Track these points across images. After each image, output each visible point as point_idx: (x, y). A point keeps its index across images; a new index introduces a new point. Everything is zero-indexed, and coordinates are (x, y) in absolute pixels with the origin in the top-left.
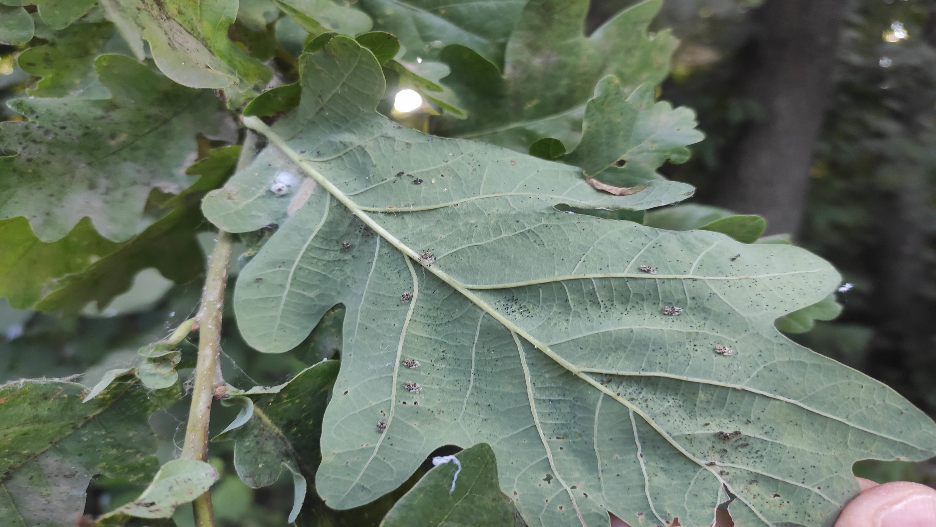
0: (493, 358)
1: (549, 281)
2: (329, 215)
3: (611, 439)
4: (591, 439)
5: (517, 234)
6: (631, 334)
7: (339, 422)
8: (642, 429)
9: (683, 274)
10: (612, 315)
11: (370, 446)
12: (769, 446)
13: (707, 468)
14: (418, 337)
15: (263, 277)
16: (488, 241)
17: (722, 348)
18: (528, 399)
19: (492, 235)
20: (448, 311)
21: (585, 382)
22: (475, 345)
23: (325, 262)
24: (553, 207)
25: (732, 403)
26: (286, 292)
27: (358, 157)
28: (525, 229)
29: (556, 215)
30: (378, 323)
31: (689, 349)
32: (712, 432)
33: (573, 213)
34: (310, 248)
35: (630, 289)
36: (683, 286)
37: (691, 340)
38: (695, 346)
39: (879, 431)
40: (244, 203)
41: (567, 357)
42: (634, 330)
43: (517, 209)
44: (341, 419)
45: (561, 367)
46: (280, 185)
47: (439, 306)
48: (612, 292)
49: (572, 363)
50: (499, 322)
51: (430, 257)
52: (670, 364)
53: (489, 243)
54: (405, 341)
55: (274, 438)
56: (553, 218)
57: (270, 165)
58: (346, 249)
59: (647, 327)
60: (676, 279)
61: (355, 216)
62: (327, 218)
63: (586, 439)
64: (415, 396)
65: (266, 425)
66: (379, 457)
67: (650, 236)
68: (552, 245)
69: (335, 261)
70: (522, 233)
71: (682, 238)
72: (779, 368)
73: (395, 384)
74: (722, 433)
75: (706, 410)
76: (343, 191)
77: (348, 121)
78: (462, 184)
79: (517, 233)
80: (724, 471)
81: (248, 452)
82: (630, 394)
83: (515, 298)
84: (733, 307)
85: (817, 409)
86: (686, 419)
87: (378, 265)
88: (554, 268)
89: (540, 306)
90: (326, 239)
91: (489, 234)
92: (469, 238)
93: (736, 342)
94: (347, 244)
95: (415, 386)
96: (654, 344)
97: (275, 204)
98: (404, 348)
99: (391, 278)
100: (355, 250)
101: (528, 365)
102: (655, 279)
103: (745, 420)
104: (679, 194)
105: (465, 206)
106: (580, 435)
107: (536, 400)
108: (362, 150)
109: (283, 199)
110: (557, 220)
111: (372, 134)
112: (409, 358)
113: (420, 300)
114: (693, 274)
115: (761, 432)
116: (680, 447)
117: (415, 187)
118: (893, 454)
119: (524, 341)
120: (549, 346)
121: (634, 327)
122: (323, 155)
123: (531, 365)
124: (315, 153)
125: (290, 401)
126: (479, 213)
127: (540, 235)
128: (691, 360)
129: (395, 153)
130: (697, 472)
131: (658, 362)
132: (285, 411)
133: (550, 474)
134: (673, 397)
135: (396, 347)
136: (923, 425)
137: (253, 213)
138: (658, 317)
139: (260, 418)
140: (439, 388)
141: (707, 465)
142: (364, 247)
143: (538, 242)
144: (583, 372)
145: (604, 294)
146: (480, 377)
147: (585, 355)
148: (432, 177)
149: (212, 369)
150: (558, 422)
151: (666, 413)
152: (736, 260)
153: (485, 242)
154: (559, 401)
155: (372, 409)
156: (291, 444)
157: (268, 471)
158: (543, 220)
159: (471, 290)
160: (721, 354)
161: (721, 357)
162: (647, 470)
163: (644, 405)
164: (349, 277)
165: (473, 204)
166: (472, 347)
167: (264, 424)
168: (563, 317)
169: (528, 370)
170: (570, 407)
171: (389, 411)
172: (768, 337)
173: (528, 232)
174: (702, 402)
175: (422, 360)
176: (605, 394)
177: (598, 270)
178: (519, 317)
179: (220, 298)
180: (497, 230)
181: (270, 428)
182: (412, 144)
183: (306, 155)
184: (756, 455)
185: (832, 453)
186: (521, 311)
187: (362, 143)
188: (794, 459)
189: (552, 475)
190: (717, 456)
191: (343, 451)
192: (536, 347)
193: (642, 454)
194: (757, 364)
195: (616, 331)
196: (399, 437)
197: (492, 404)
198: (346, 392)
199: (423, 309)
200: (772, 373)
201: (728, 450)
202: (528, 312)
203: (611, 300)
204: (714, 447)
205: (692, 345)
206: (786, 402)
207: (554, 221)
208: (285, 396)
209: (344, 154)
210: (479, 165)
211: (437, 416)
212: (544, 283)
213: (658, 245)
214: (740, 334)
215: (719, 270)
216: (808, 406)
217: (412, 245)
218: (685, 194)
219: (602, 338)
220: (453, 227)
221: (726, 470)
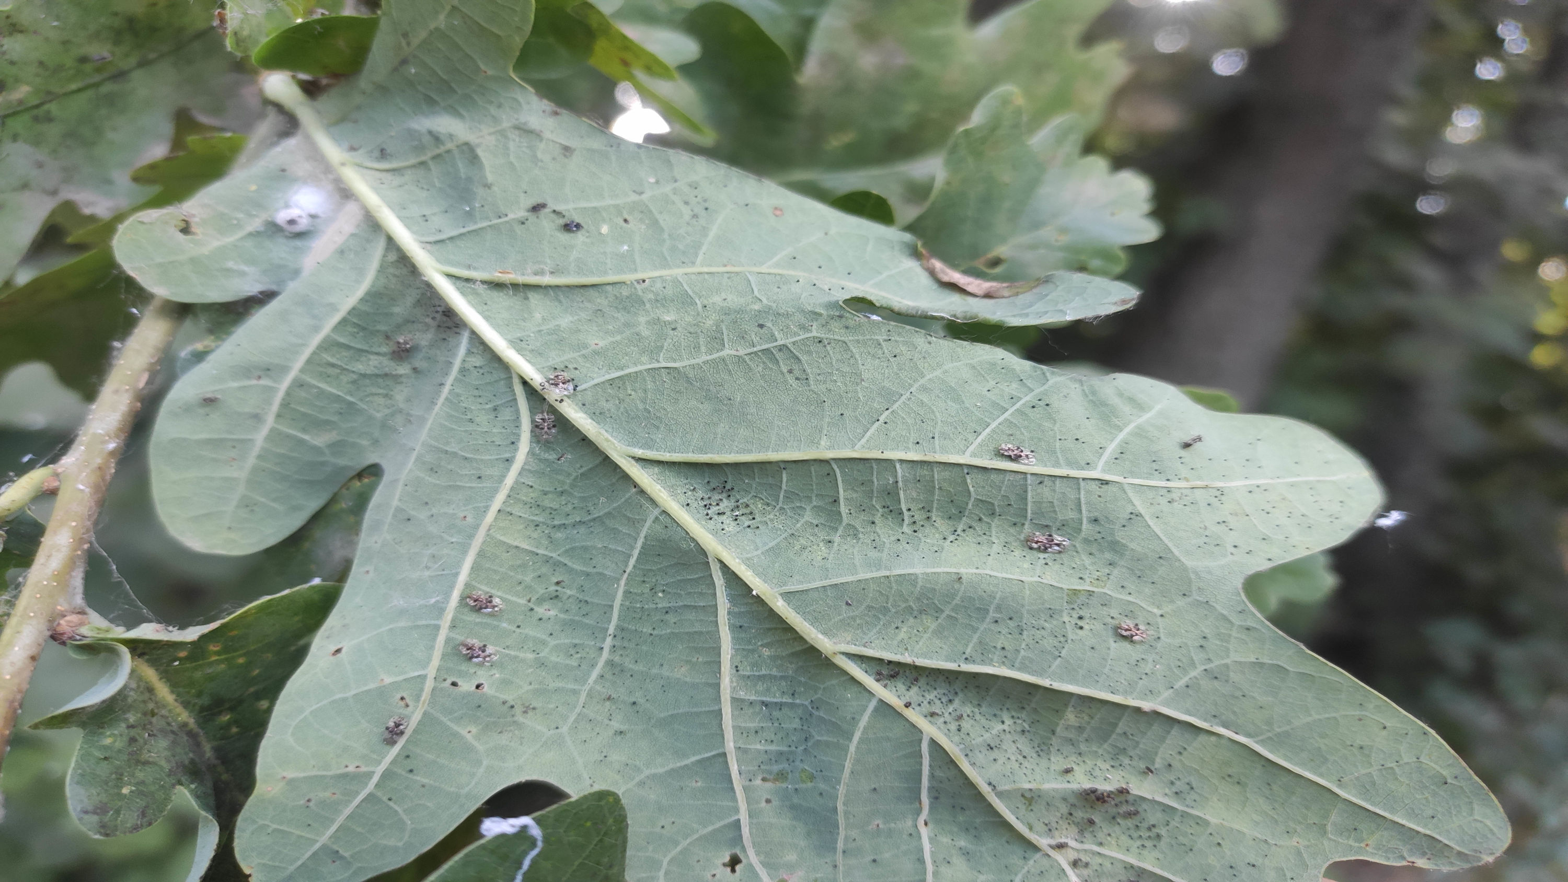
0: (660, 606)
1: (805, 458)
2: (377, 278)
3: (875, 789)
4: (834, 788)
5: (755, 353)
6: (956, 586)
7: (307, 713)
8: (938, 773)
9: (1083, 469)
10: (923, 539)
11: (364, 769)
12: (1177, 818)
13: (1051, 852)
14: (509, 548)
15: (219, 396)
16: (693, 362)
17: (1132, 626)
18: (718, 699)
19: (703, 349)
20: (583, 499)
21: (844, 673)
22: (626, 575)
23: (355, 377)
24: (841, 303)
25: (1125, 733)
26: (264, 431)
27: (460, 165)
28: (775, 344)
29: (844, 319)
30: (434, 511)
31: (1068, 625)
32: (1074, 786)
33: (880, 318)
34: (328, 345)
35: (971, 489)
36: (1079, 493)
37: (1075, 606)
38: (1080, 618)
39: (1393, 810)
40: (216, 244)
41: (815, 621)
42: (964, 577)
43: (765, 301)
44: (314, 707)
45: (799, 638)
46: (293, 213)
47: (566, 487)
48: (933, 494)
49: (825, 633)
50: (687, 533)
51: (563, 383)
52: (1022, 653)
53: (693, 367)
54: (481, 554)
55: (173, 732)
56: (835, 325)
57: (283, 170)
58: (402, 353)
59: (992, 573)
60: (1067, 477)
61: (429, 286)
62: (373, 286)
63: (822, 786)
64: (481, 672)
65: (161, 705)
66: (379, 794)
67: (1029, 383)
68: (825, 382)
69: (377, 376)
70: (767, 349)
71: (1094, 393)
72: (1232, 674)
73: (443, 642)
74: (1094, 791)
75: (1071, 742)
76: (413, 232)
77: (455, 92)
78: (664, 240)
79: (755, 349)
80: (1080, 860)
81: (106, 758)
82: (929, 703)
83: (728, 486)
84: (1170, 545)
85: (1286, 758)
86: (1029, 758)
87: (457, 391)
88: (821, 432)
89: (778, 507)
90: (364, 329)
91: (697, 347)
92: (654, 351)
93: (1162, 616)
94: (406, 343)
95: (484, 651)
96: (999, 608)
97: (279, 250)
98: (475, 568)
99: (477, 420)
100: (421, 355)
101: (733, 628)
102: (1025, 473)
103: (1143, 766)
104: (1106, 301)
105: (659, 285)
106: (812, 778)
107: (735, 700)
108: (470, 152)
109: (298, 243)
110: (843, 331)
111: (496, 120)
112: (482, 591)
113: (529, 471)
114: (1103, 471)
115: (1167, 791)
116: (1007, 811)
117: (565, 237)
118: (1405, 854)
119: (732, 577)
120: (781, 594)
121: (963, 571)
122: (392, 156)
123: (737, 629)
124: (377, 153)
125: (226, 659)
126: (685, 300)
127: (804, 358)
128: (1066, 646)
129: (536, 165)
130: (1029, 860)
131: (999, 646)
132: (211, 678)
133: (738, 853)
134: (1014, 714)
135: (459, 564)
136: (1475, 806)
137: (230, 264)
138: (1017, 553)
139: (150, 690)
140: (536, 658)
141: (1051, 847)
142: (438, 352)
143: (797, 373)
144: (843, 653)
145: (914, 494)
146: (626, 644)
147: (853, 618)
148: (604, 220)
149: (62, 579)
150: (773, 748)
151: (992, 745)
152: (1191, 448)
153: (686, 363)
154: (780, 706)
155: (382, 693)
156: (213, 748)
157: (141, 803)
158: (814, 327)
159: (639, 460)
160: (1129, 639)
161: (1126, 645)
162: (932, 853)
163: (953, 727)
164: (401, 411)
165: (676, 282)
166: (618, 580)
167: (156, 703)
168: (822, 535)
169: (730, 639)
170: (801, 718)
171: (417, 698)
172: (1225, 612)
173: (780, 350)
174: (1067, 728)
175: (509, 597)
176: (881, 701)
177: (911, 445)
178: (731, 527)
179: (121, 430)
180: (716, 340)
181: (170, 711)
182: (575, 150)
183: (359, 156)
184: (1148, 834)
185: (1294, 841)
186: (737, 513)
187: (472, 138)
188: (1219, 848)
189: (742, 857)
190: (1074, 830)
191: (302, 775)
192: (754, 593)
193: (928, 821)
194: (1193, 664)
195: (927, 574)
196: (431, 757)
197: (641, 701)
198: (338, 651)
199: (530, 490)
200: (1216, 683)
201: (1096, 820)
202: (751, 517)
203: (927, 509)
204: (1071, 814)
205: (1075, 615)
206: (1230, 739)
207: (837, 332)
208: (213, 648)
209: (434, 158)
210: (706, 209)
211: (520, 718)
212: (795, 462)
213: (1043, 404)
214: (1172, 601)
215: (1155, 466)
216: (1271, 752)
217: (533, 354)
218: (1116, 303)
219: (894, 586)
220: (627, 325)
221: (1085, 858)
